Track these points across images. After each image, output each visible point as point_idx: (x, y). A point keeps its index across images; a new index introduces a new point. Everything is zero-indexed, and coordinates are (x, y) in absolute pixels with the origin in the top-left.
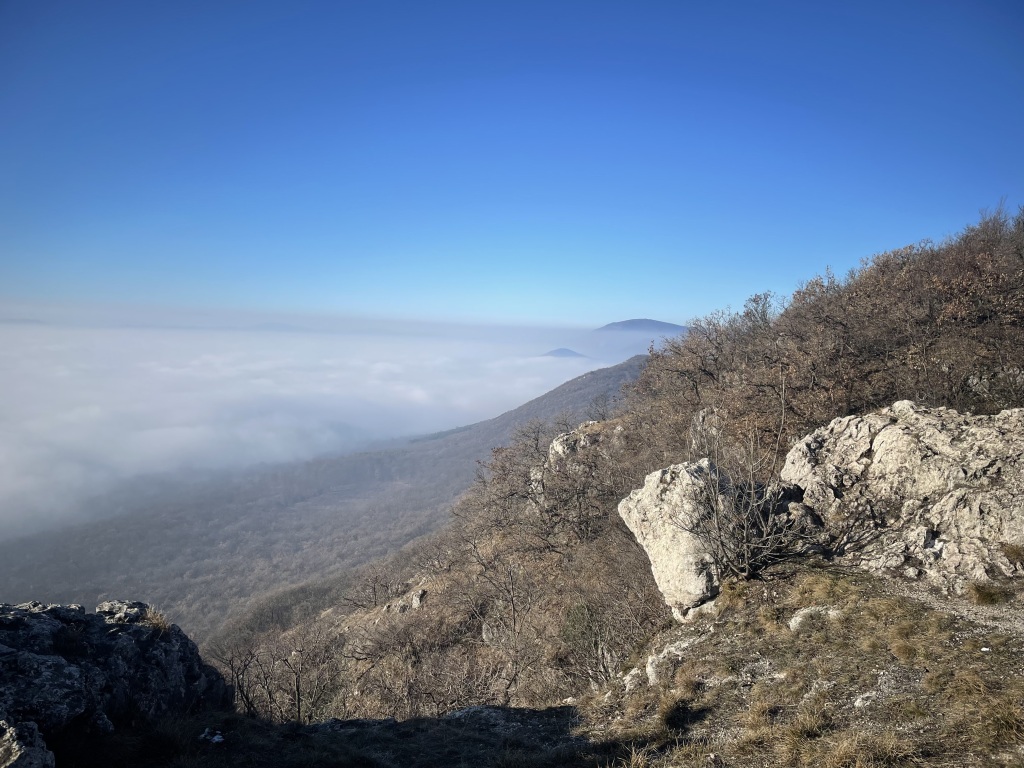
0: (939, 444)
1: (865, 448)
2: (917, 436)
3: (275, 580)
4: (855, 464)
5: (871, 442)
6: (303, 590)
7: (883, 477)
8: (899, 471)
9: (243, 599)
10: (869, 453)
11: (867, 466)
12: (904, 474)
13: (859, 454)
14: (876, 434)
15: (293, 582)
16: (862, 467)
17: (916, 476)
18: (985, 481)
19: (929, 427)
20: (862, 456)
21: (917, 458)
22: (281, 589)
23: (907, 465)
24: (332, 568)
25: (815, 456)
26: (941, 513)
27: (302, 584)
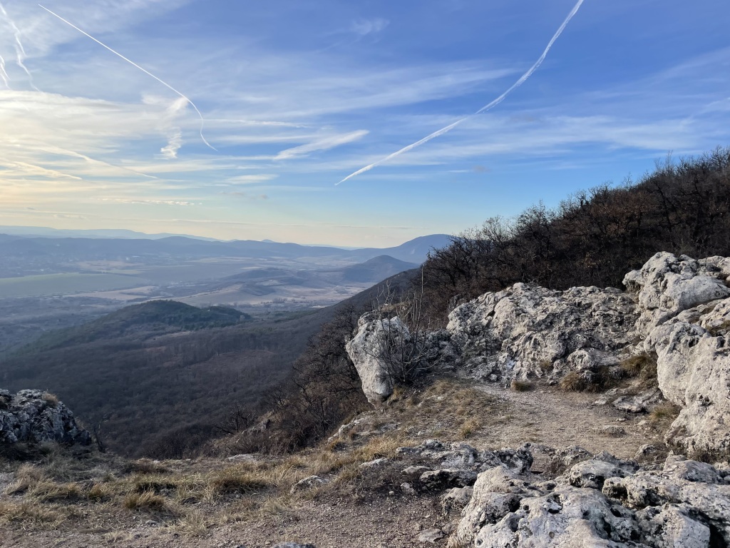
0: (527, 307)
1: (490, 311)
2: (517, 303)
3: (177, 421)
4: (484, 319)
5: (494, 307)
6: (194, 427)
7: (497, 327)
8: (504, 323)
9: (153, 434)
10: (492, 314)
11: (490, 321)
12: (506, 325)
13: (487, 314)
14: (498, 302)
15: (189, 422)
16: (487, 321)
17: (513, 326)
18: (543, 327)
19: (524, 298)
20: (488, 315)
21: (514, 316)
22: (180, 427)
23: (508, 319)
24: (217, 412)
25: (464, 316)
26: (518, 346)
27: (194, 423)
